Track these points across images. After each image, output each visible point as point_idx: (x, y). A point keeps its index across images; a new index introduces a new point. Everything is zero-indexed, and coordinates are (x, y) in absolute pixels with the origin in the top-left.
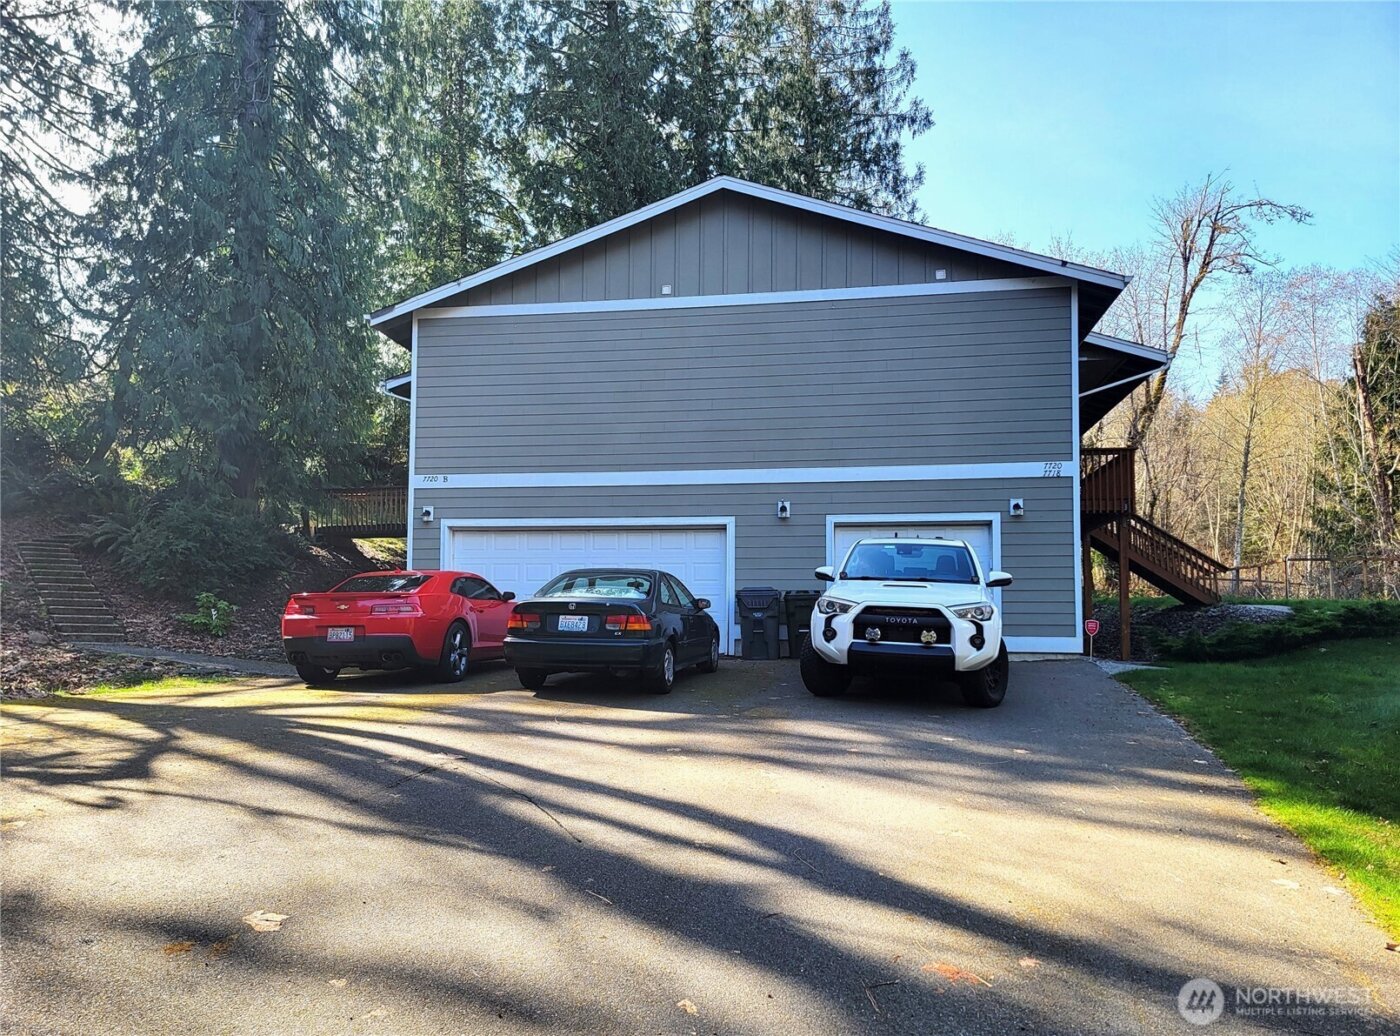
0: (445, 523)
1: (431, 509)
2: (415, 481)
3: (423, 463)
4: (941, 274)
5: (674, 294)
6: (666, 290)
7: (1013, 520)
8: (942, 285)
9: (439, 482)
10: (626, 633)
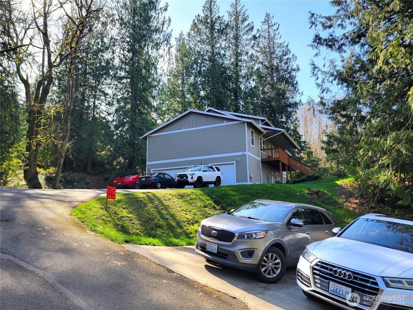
0: (152, 170)
1: (150, 168)
2: (147, 163)
3: (149, 158)
4: (225, 122)
5: (185, 129)
6: (184, 128)
7: (237, 162)
8: (225, 123)
9: (151, 163)
10: (149, 180)
